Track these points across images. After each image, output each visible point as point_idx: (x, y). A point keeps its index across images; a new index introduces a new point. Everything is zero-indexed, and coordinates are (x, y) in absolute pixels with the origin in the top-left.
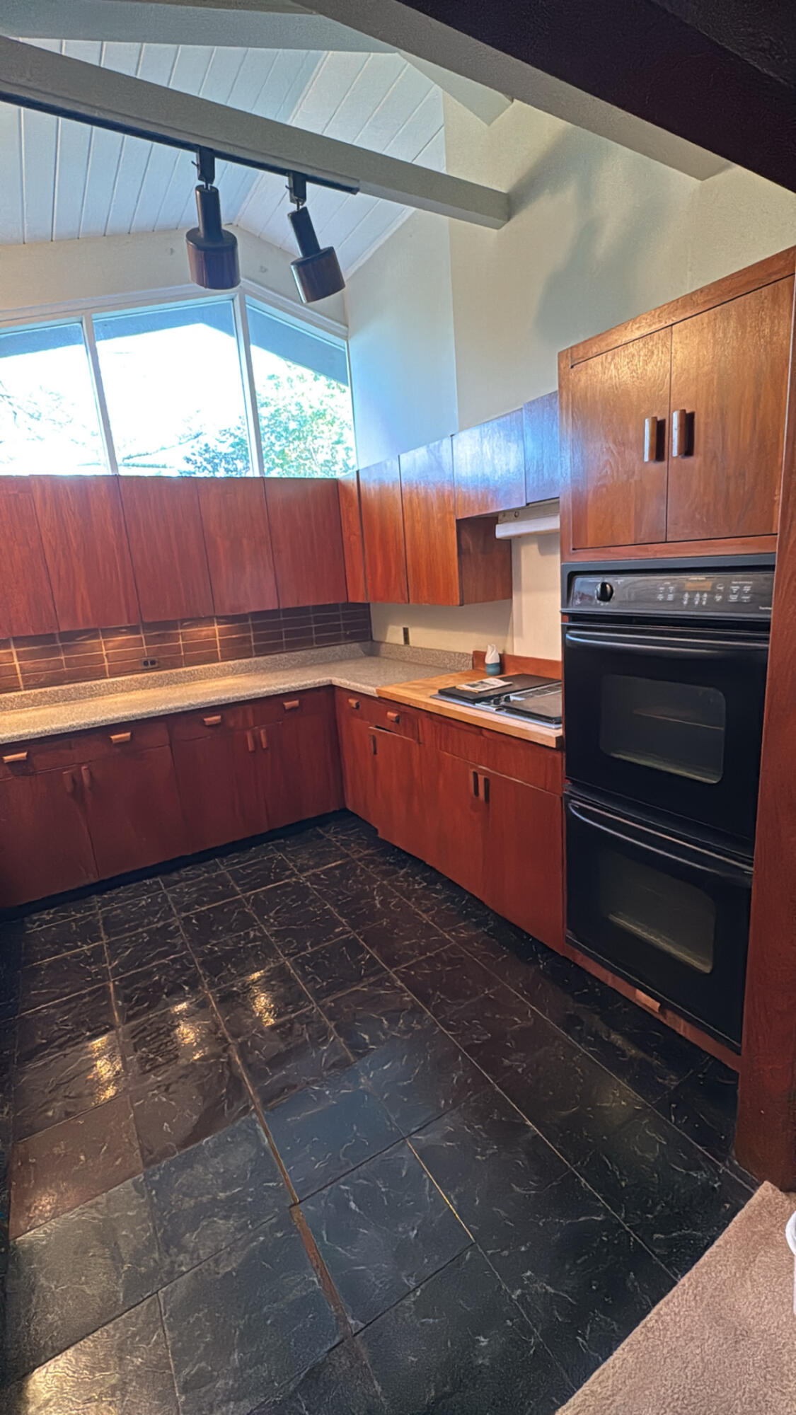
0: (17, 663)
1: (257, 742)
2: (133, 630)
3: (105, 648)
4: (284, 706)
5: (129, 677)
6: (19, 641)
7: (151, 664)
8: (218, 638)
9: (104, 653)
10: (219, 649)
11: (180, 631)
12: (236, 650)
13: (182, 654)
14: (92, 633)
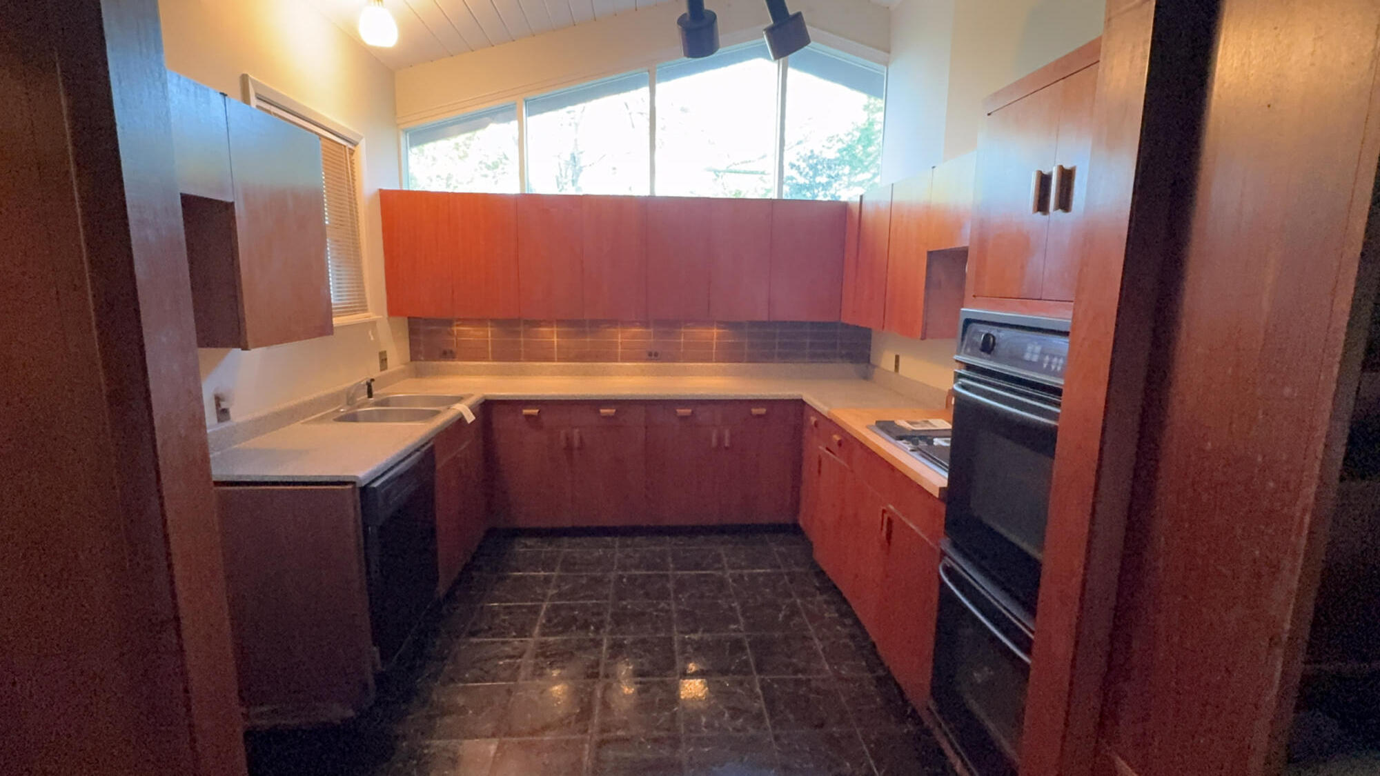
0: (555, 339)
1: (720, 439)
2: (646, 324)
3: (621, 337)
4: (751, 412)
5: (635, 364)
6: (560, 322)
7: (653, 356)
8: (715, 341)
9: (620, 341)
10: (714, 351)
11: (683, 330)
12: (731, 354)
13: (682, 350)
14: (613, 323)
